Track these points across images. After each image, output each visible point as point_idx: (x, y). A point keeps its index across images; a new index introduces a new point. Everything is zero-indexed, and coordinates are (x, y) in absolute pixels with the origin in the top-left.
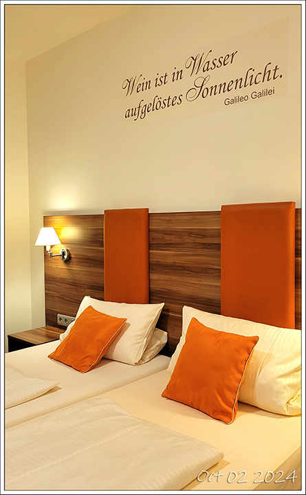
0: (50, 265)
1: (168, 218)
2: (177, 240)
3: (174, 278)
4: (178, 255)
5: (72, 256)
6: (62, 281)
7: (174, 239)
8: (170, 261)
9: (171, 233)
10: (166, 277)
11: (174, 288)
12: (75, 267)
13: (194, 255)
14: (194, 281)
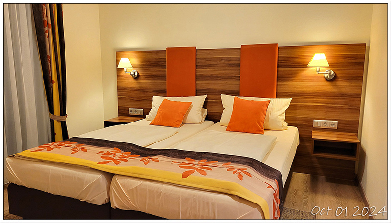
0: (122, 80)
1: (208, 52)
2: (214, 63)
3: (211, 82)
4: (214, 71)
5: (140, 74)
6: (132, 89)
7: (212, 62)
8: (209, 74)
9: (210, 59)
10: (207, 82)
11: (211, 87)
12: (142, 81)
13: (224, 70)
14: (223, 82)
